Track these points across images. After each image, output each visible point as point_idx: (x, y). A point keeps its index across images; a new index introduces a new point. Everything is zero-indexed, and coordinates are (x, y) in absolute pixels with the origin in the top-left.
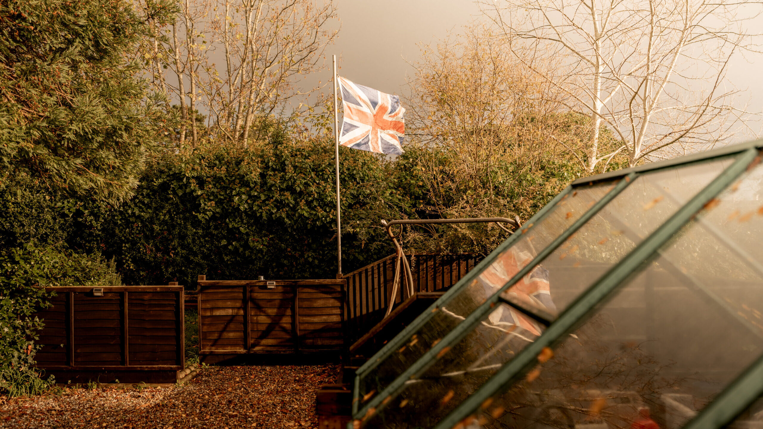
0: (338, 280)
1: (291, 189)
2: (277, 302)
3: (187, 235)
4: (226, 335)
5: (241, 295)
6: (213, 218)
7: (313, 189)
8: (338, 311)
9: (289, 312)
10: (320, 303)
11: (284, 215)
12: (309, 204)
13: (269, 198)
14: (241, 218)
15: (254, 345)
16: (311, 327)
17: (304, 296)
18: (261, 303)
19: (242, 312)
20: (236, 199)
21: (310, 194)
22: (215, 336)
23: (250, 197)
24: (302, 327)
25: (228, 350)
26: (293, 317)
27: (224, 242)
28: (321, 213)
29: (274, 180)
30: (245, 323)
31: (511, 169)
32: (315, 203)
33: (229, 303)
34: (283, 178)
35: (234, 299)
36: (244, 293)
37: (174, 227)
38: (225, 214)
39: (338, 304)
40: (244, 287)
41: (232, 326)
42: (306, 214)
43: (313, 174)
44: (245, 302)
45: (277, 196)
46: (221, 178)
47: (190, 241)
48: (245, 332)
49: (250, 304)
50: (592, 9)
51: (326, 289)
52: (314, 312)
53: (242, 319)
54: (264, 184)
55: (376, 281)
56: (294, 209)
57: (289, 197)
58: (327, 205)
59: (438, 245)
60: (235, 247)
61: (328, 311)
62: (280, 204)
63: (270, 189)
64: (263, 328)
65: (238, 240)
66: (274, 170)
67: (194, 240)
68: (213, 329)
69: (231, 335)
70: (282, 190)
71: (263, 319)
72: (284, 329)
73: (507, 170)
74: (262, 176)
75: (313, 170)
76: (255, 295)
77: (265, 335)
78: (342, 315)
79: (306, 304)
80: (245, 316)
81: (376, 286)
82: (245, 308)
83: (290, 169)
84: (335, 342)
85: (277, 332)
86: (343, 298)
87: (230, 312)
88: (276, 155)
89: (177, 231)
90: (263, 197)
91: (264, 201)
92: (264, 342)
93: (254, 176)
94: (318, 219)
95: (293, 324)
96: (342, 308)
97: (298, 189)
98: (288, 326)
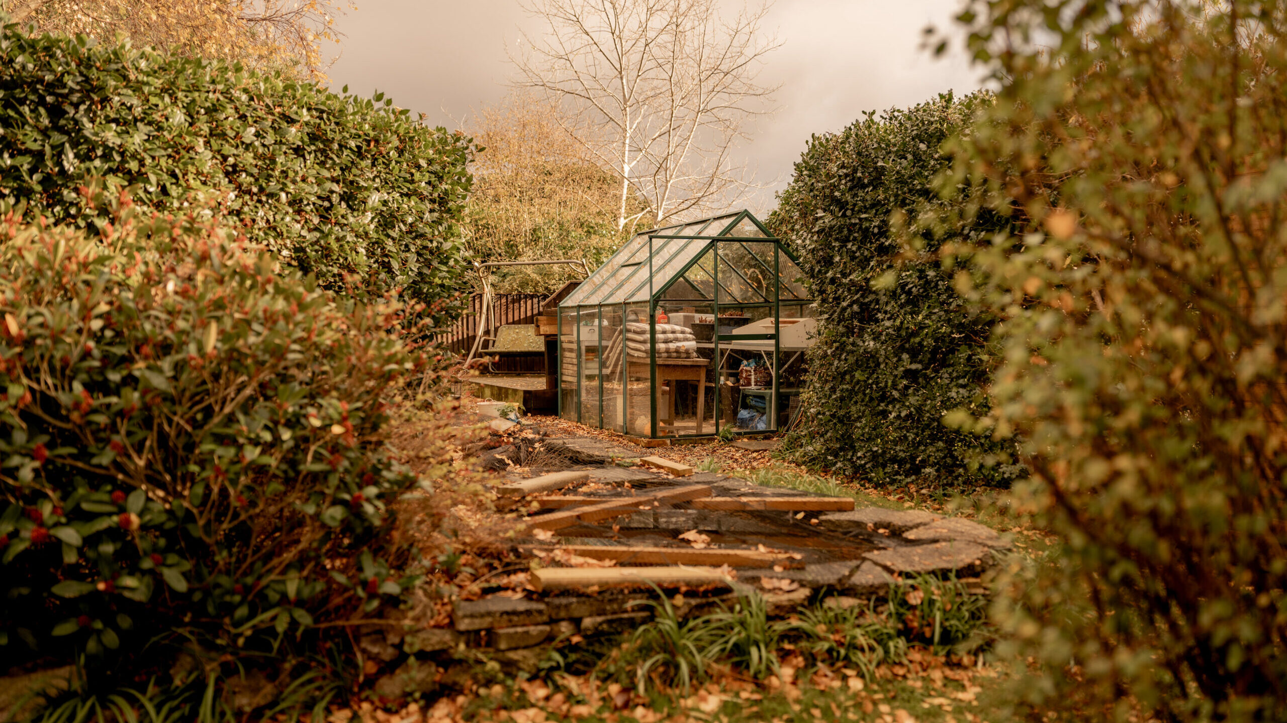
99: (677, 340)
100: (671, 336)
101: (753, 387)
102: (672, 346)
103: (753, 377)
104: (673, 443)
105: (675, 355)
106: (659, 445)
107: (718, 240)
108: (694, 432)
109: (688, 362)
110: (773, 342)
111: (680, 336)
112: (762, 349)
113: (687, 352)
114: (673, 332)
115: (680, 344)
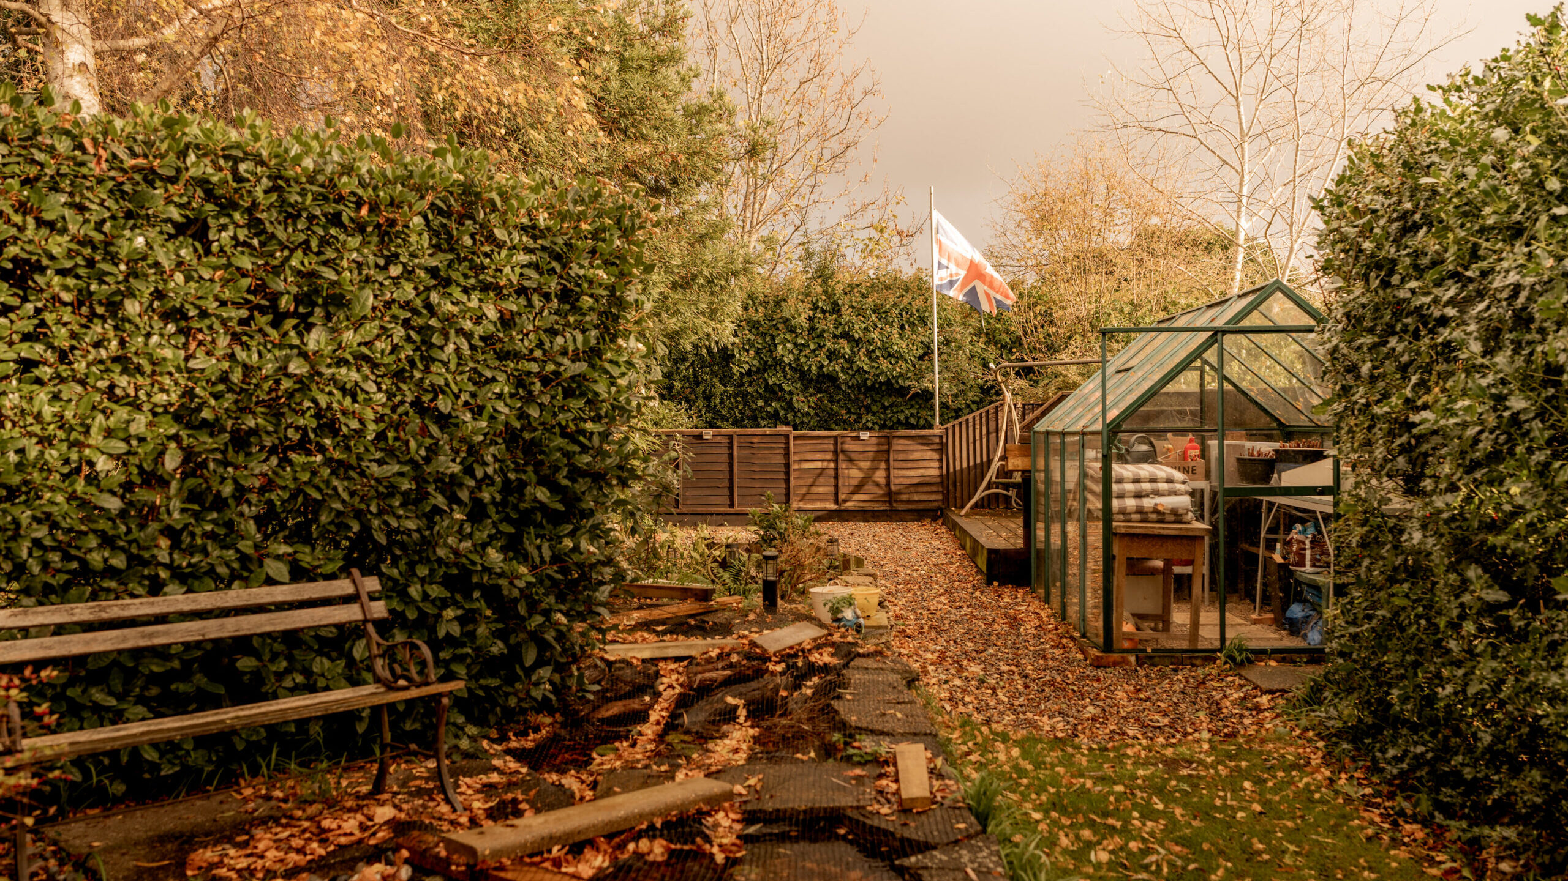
0: (936, 431)
1: (846, 336)
2: (871, 455)
3: (715, 394)
4: (815, 489)
5: (832, 447)
6: (749, 373)
7: (874, 335)
8: (937, 464)
9: (883, 465)
10: (916, 455)
11: (837, 368)
12: (869, 354)
13: (820, 347)
14: (784, 371)
15: (845, 501)
16: (908, 481)
17: (899, 448)
18: (854, 456)
19: (832, 465)
20: (780, 348)
21: (871, 342)
22: (803, 491)
23: (796, 345)
24: (897, 481)
25: (818, 505)
26: (888, 469)
27: (761, 403)
28: (885, 365)
29: (827, 324)
30: (836, 477)
31: (1127, 310)
32: (878, 353)
33: (818, 456)
34: (837, 324)
35: (824, 451)
36: (836, 444)
37: (698, 384)
38: (764, 368)
39: (937, 457)
40: (835, 438)
41: (821, 480)
42: (866, 368)
43: (874, 317)
44: (836, 452)
45: (829, 344)
46: (758, 322)
47: (718, 401)
48: (836, 486)
49: (841, 457)
50: (1237, 99)
51: (924, 441)
52: (910, 465)
53: (832, 473)
54: (812, 329)
55: (978, 432)
56: (850, 361)
57: (845, 347)
58: (892, 356)
59: (1045, 393)
60: (776, 410)
61: (926, 464)
62: (832, 355)
63: (820, 336)
64: (855, 482)
65: (779, 400)
66: (823, 312)
67: (721, 402)
68: (801, 482)
69: (821, 489)
70: (835, 337)
71: (855, 472)
72: (877, 485)
73: (1122, 311)
74: (811, 319)
75: (874, 312)
76: (846, 447)
77: (858, 488)
78: (941, 468)
79: (901, 456)
80: (836, 469)
81: (978, 437)
82: (836, 461)
83: (846, 311)
84: (933, 497)
85: (869, 488)
86: (942, 449)
87: (819, 465)
88: (825, 292)
89: (702, 388)
90: (812, 347)
91: (814, 351)
92: (856, 497)
93: (802, 320)
94: (882, 373)
95: (888, 477)
96: (941, 460)
97: (857, 336)
98: (882, 481)
99: (1157, 493)
100: (1146, 486)
101: (1308, 568)
102: (1148, 503)
103: (1308, 553)
104: (1140, 663)
105: (1154, 516)
106: (1115, 664)
107: (1225, 332)
108: (1185, 645)
109: (1172, 529)
110: (1330, 498)
111: (1163, 486)
112: (1318, 508)
113: (1174, 512)
114: (1153, 480)
115: (1158, 500)
